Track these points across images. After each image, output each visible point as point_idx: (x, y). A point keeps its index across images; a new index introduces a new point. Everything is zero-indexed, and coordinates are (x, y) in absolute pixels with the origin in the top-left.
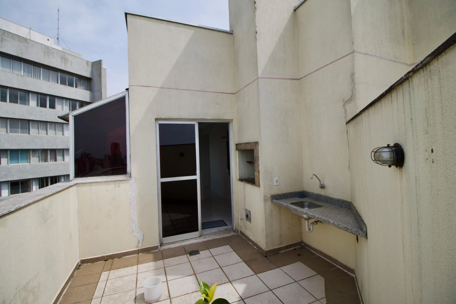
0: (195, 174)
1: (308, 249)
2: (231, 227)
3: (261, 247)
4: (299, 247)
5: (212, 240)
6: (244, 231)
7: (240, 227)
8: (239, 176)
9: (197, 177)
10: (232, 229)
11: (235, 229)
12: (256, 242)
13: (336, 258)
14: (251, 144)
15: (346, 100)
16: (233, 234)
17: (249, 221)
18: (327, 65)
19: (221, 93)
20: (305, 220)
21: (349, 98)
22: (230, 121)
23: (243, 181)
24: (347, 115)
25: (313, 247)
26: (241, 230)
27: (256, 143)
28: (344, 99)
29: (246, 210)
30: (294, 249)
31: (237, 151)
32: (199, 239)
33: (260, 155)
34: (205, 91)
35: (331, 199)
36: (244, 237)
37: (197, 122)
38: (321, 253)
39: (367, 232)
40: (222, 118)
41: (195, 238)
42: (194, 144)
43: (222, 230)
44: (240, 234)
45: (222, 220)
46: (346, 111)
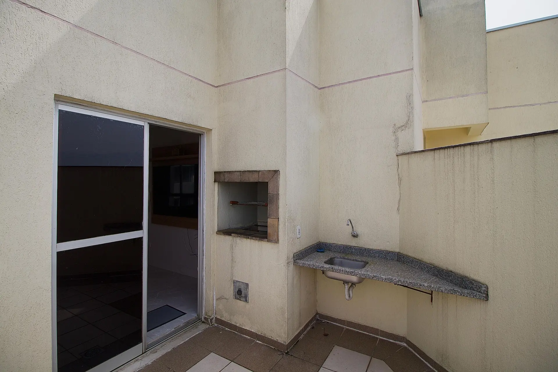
0: (139, 227)
1: (328, 322)
2: (194, 316)
3: (275, 339)
4: (315, 322)
5: (171, 351)
6: (226, 317)
7: (214, 313)
8: (218, 225)
9: (143, 234)
10: (199, 319)
11: (205, 318)
12: (262, 334)
13: (376, 327)
14: (260, 173)
15: (398, 125)
16: (202, 327)
17: (244, 300)
18: (371, 78)
19: (196, 78)
20: (344, 284)
21: (403, 124)
22: (204, 131)
23: (232, 234)
24: (399, 144)
25: (336, 318)
26: (219, 317)
27: (276, 172)
28: (395, 125)
29: (235, 282)
30: (313, 328)
31: (216, 184)
32: (144, 357)
33: (281, 192)
34: (171, 67)
35: (368, 251)
36: (227, 329)
37: (148, 123)
38: (350, 324)
39: (487, 292)
40: (195, 123)
41: (136, 359)
42: (142, 168)
43: (182, 325)
44: (216, 325)
45: (167, 305)
46: (397, 139)
